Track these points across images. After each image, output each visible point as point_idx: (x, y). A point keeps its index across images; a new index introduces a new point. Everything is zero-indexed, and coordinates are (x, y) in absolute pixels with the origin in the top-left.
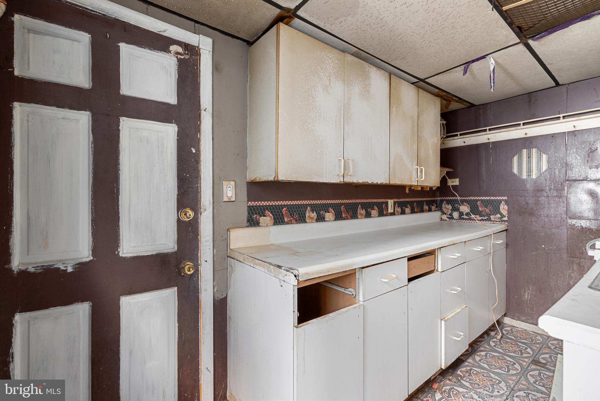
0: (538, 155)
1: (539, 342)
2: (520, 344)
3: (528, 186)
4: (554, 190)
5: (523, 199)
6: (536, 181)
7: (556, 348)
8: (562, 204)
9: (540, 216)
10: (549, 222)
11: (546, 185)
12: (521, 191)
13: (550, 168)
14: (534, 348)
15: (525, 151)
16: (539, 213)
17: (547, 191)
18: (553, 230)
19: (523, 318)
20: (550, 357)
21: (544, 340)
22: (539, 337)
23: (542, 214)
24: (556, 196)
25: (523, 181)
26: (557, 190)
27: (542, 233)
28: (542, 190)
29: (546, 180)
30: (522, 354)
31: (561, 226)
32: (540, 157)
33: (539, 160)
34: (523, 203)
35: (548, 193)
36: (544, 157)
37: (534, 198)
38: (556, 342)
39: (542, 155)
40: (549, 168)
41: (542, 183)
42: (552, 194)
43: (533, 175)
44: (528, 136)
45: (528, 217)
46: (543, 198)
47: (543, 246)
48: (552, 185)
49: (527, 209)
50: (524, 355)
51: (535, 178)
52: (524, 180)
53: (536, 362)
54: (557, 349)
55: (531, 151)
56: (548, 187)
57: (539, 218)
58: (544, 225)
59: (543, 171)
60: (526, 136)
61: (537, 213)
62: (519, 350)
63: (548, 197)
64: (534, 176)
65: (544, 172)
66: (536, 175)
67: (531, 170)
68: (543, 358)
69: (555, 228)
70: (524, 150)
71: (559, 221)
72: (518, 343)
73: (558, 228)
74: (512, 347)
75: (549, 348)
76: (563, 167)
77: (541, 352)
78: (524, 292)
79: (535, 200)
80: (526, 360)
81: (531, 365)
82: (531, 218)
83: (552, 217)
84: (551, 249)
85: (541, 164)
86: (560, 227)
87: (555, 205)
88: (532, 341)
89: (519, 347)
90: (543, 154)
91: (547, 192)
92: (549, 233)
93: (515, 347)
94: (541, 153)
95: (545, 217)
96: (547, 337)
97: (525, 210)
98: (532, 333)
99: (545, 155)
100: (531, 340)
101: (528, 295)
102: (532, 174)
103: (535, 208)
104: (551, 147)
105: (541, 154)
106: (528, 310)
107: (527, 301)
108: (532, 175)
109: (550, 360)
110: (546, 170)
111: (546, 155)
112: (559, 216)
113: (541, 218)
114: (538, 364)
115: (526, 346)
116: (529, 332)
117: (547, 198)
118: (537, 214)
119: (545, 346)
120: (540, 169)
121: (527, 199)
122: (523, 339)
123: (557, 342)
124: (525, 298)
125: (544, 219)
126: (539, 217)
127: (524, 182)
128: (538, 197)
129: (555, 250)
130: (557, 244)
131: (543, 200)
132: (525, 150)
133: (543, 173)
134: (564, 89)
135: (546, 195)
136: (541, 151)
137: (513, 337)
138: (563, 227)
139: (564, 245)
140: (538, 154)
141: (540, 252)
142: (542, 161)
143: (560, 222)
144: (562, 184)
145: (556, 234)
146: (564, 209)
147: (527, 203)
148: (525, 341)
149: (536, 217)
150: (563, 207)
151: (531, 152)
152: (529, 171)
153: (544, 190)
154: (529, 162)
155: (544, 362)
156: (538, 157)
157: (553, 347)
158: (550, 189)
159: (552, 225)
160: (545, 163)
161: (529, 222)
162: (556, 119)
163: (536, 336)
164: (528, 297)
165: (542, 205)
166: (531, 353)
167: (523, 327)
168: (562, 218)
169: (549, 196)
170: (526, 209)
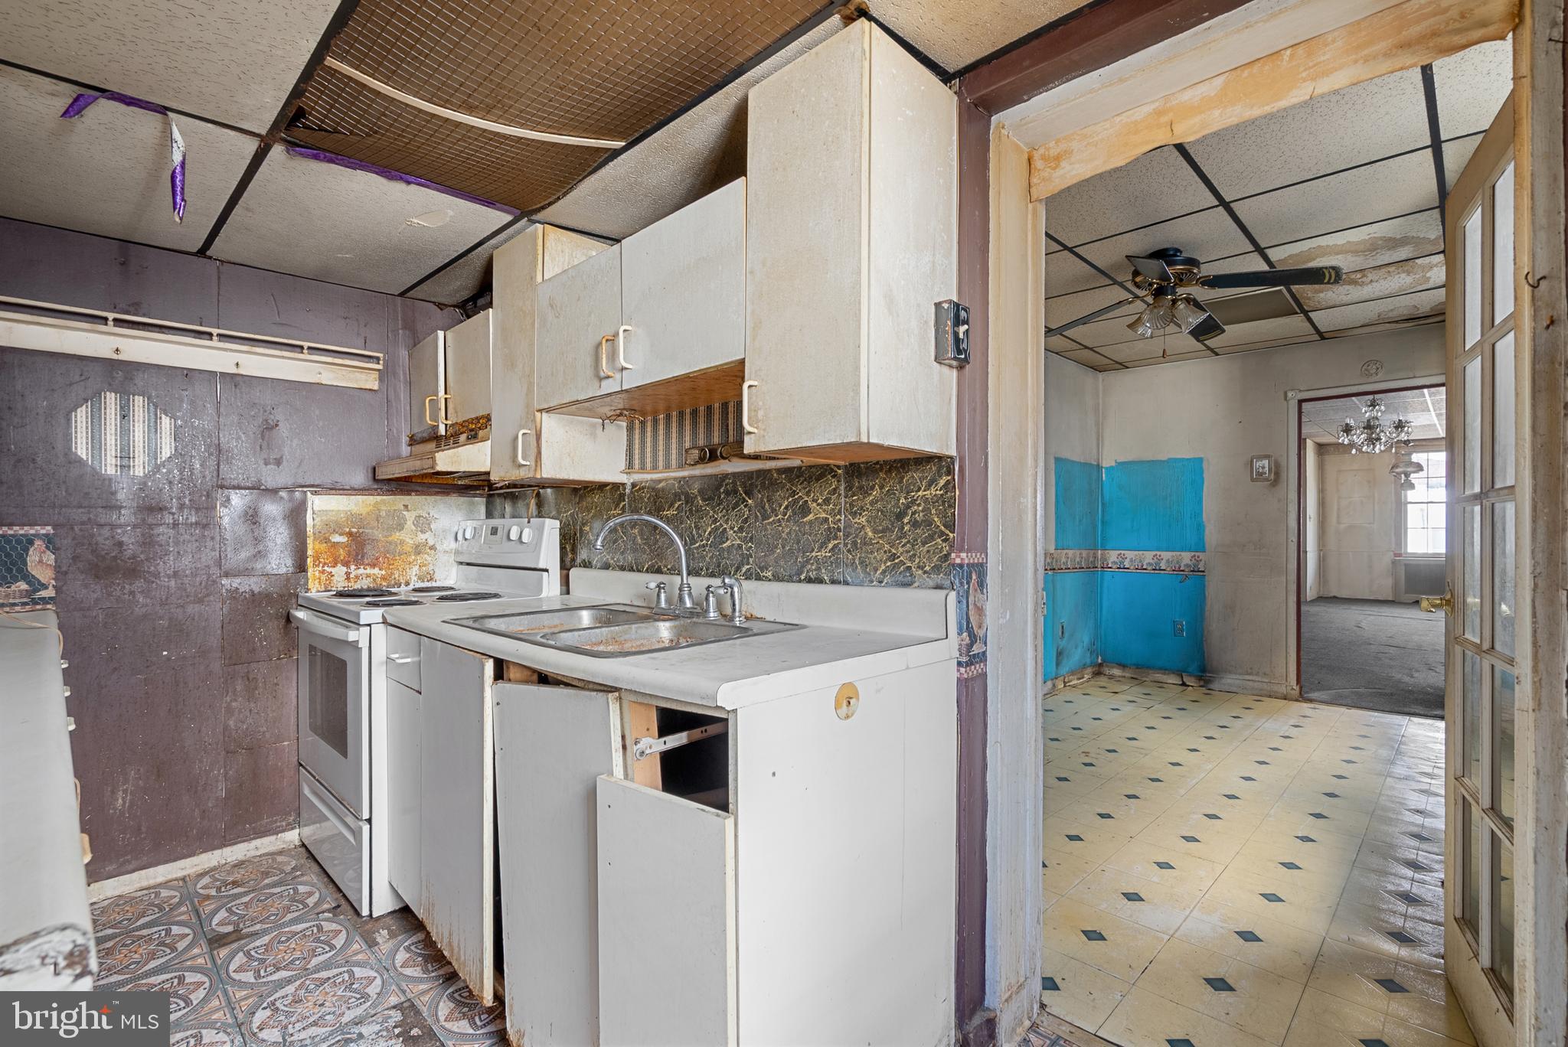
0: (149, 416)
1: (177, 900)
2: (145, 932)
3: (121, 496)
4: (190, 508)
5: (106, 532)
6: (145, 484)
7: (219, 889)
8: (209, 544)
9: (157, 575)
10: (179, 589)
11: (170, 495)
12: (100, 510)
13: (181, 454)
14: (183, 917)
15: (111, 399)
16: (152, 568)
17: (174, 510)
18: (191, 609)
19: (110, 868)
20: (229, 910)
21: (182, 890)
22: (165, 893)
23: (161, 570)
24: (196, 523)
25: (107, 482)
26: (198, 510)
27: (161, 618)
28: (161, 509)
29: (170, 482)
30: (173, 949)
31: (208, 595)
32: (156, 422)
33: (154, 427)
34: (107, 542)
35: (176, 516)
36: (166, 422)
37: (138, 530)
38: (206, 880)
39: (161, 418)
40: (177, 454)
41: (161, 490)
42: (187, 518)
43: (136, 467)
44: (121, 357)
45: (124, 582)
46: (161, 529)
47: (165, 653)
48: (185, 497)
49: (119, 561)
50: (181, 946)
51: (142, 474)
52: (110, 480)
53: (218, 941)
54: (223, 889)
55: (129, 400)
56: (177, 500)
57: (153, 582)
58: (167, 599)
59: (164, 459)
60: (115, 357)
61: (149, 568)
62: (157, 945)
63: (175, 525)
64: (139, 472)
65: (164, 461)
66: (144, 467)
67: (129, 454)
68: (221, 924)
69: (194, 602)
70: (108, 393)
71: (204, 584)
72: (137, 933)
73: (200, 601)
74: (133, 950)
75: (208, 897)
76: (212, 454)
77: (204, 916)
78: (113, 792)
79: (143, 535)
80: (196, 951)
81: (215, 952)
82: (131, 584)
83: (186, 576)
84: (184, 657)
85: (156, 439)
86: (207, 599)
87: (195, 546)
88: (161, 909)
89: (149, 939)
90: (163, 416)
91: (173, 514)
92: (180, 617)
93: (140, 946)
94: (156, 411)
95: (169, 576)
96: (181, 882)
97: (114, 563)
98: (140, 894)
99: (168, 418)
100: (156, 909)
101: (123, 798)
102: (132, 464)
103: (142, 556)
104: (182, 401)
105: (156, 415)
106: (123, 839)
107: (122, 813)
108: (134, 466)
109: (236, 918)
110: (170, 457)
111: (171, 418)
112: (202, 572)
113: (159, 582)
114: (224, 941)
115: (161, 928)
116: (132, 895)
117: (174, 528)
118: (149, 572)
119: (196, 900)
120: (156, 452)
121: (119, 531)
122: (138, 920)
123: (207, 877)
124: (115, 809)
125: (166, 584)
126: (154, 579)
127: (110, 486)
128: (151, 527)
129: (195, 657)
130: (199, 642)
131: (163, 533)
132: (113, 394)
133: (163, 465)
134: (211, 267)
135: (171, 521)
136: (159, 406)
137: (110, 931)
138: (212, 598)
139: (214, 641)
140: (149, 413)
141: (158, 671)
142: (161, 433)
143: (205, 587)
144: (208, 496)
145: (196, 618)
146: (213, 553)
147: (120, 544)
148: (147, 919)
149: (145, 580)
150: (213, 550)
151: (129, 403)
152: (125, 456)
153: (166, 508)
154: (125, 432)
155: (230, 928)
156: (149, 420)
157: (213, 892)
158: (182, 507)
159: (188, 596)
160: (168, 438)
161: (124, 594)
162: (193, 335)
163: (157, 894)
164: (124, 803)
165: (161, 546)
166: (187, 931)
167: (109, 894)
168: (209, 576)
169: (178, 524)
170: (115, 558)
